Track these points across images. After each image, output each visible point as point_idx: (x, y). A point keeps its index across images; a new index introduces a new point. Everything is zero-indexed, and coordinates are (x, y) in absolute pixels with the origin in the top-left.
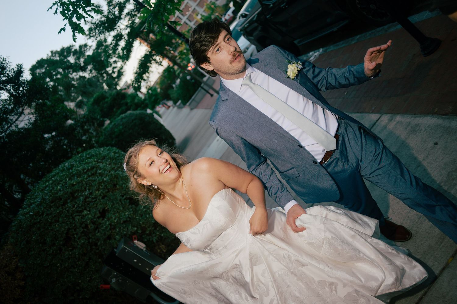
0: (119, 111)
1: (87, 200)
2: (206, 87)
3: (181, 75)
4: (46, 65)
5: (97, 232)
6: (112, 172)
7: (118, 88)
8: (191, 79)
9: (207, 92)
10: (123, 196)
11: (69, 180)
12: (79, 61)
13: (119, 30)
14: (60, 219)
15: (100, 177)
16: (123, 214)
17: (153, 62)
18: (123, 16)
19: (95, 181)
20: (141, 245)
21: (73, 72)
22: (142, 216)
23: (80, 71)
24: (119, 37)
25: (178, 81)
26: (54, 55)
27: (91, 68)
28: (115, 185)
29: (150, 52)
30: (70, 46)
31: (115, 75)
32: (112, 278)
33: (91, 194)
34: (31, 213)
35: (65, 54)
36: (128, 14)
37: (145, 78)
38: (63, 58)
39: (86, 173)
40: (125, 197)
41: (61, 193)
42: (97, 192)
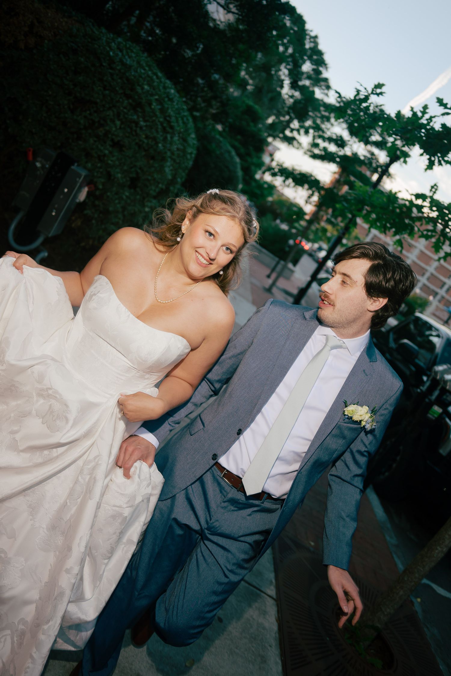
0: (236, 144)
1: (134, 125)
2: (279, 267)
3: (294, 231)
4: (296, 29)
5: (95, 139)
6: (169, 154)
7: (270, 139)
8: (290, 247)
9: (273, 270)
10: (140, 168)
11: (156, 100)
12: (305, 79)
13: (350, 143)
14: (107, 92)
15: (161, 138)
16: (118, 170)
17: (310, 192)
18: (369, 147)
19: (157, 132)
20: (82, 196)
21: (289, 70)
22: (117, 194)
23: (292, 80)
24: (340, 142)
25: (284, 227)
26: (312, 40)
27: (296, 97)
28: (153, 158)
29: (323, 188)
30: (326, 65)
31: (288, 133)
32: (41, 162)
33: (141, 128)
34: (111, 53)
35: (315, 57)
36: (372, 154)
37: (287, 182)
38: (309, 53)
39: (165, 119)
40: (139, 171)
41: (139, 89)
42: (144, 136)
